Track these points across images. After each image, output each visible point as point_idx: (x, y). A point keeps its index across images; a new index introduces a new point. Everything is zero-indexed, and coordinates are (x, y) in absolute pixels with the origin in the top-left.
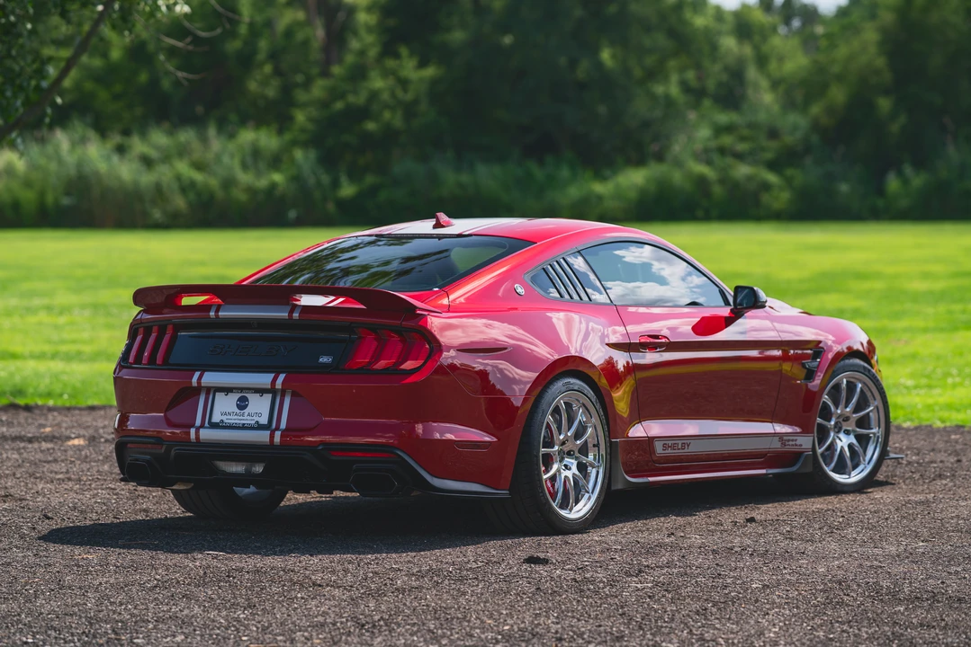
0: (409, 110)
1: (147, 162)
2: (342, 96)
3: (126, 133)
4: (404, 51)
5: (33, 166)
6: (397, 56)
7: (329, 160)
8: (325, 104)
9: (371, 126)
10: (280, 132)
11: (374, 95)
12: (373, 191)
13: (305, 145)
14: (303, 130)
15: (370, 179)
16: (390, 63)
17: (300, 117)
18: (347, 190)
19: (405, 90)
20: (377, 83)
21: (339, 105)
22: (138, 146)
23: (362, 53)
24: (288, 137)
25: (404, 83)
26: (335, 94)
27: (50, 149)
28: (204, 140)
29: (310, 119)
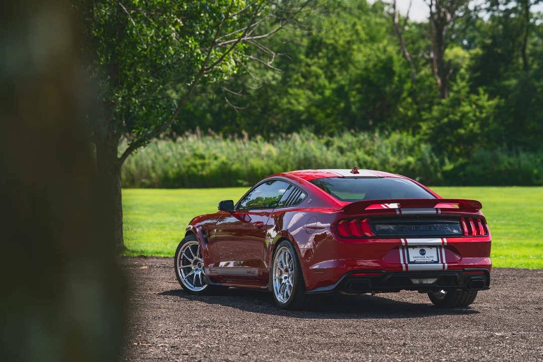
0: (484, 123)
1: (341, 150)
2: (447, 116)
3: (332, 135)
4: (481, 90)
5: (281, 153)
6: (478, 94)
7: (438, 150)
8: (438, 120)
9: (462, 131)
10: (414, 135)
11: (464, 115)
12: (462, 167)
13: (426, 142)
14: (426, 134)
15: (461, 160)
16: (474, 97)
17: (424, 126)
18: (449, 166)
19: (481, 113)
20: (466, 108)
21: (446, 120)
22: (337, 142)
23: (458, 92)
24: (418, 137)
25: (481, 108)
26: (444, 114)
27: (290, 143)
28: (372, 139)
29: (430, 128)
